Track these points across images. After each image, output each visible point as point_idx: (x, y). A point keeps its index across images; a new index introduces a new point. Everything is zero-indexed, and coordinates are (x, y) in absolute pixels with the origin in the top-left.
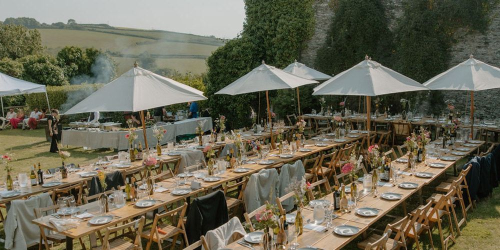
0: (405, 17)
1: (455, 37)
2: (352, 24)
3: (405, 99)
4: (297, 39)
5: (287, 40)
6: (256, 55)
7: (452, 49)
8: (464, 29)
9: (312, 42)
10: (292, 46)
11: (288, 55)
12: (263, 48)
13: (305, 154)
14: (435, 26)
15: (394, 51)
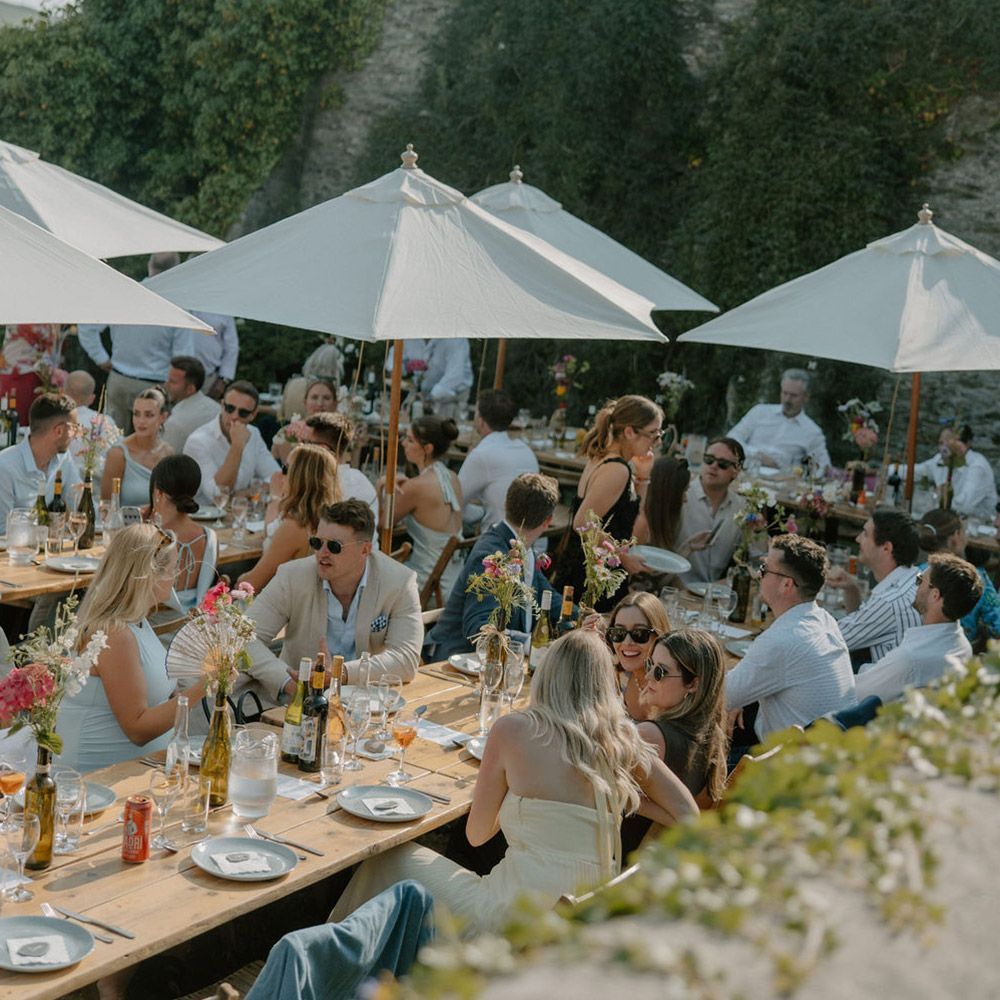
0: (753, 24)
1: (950, 133)
2: (526, 20)
3: (679, 372)
4: (301, 58)
5: (252, 58)
6: (119, 107)
7: (934, 184)
8: (987, 104)
9: (367, 79)
10: (273, 84)
11: (250, 125)
12: (152, 82)
13: (68, 581)
14: (868, 74)
15: (696, 163)
